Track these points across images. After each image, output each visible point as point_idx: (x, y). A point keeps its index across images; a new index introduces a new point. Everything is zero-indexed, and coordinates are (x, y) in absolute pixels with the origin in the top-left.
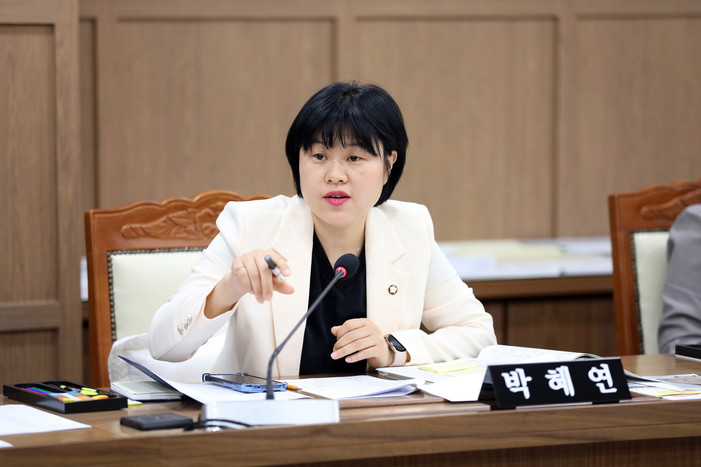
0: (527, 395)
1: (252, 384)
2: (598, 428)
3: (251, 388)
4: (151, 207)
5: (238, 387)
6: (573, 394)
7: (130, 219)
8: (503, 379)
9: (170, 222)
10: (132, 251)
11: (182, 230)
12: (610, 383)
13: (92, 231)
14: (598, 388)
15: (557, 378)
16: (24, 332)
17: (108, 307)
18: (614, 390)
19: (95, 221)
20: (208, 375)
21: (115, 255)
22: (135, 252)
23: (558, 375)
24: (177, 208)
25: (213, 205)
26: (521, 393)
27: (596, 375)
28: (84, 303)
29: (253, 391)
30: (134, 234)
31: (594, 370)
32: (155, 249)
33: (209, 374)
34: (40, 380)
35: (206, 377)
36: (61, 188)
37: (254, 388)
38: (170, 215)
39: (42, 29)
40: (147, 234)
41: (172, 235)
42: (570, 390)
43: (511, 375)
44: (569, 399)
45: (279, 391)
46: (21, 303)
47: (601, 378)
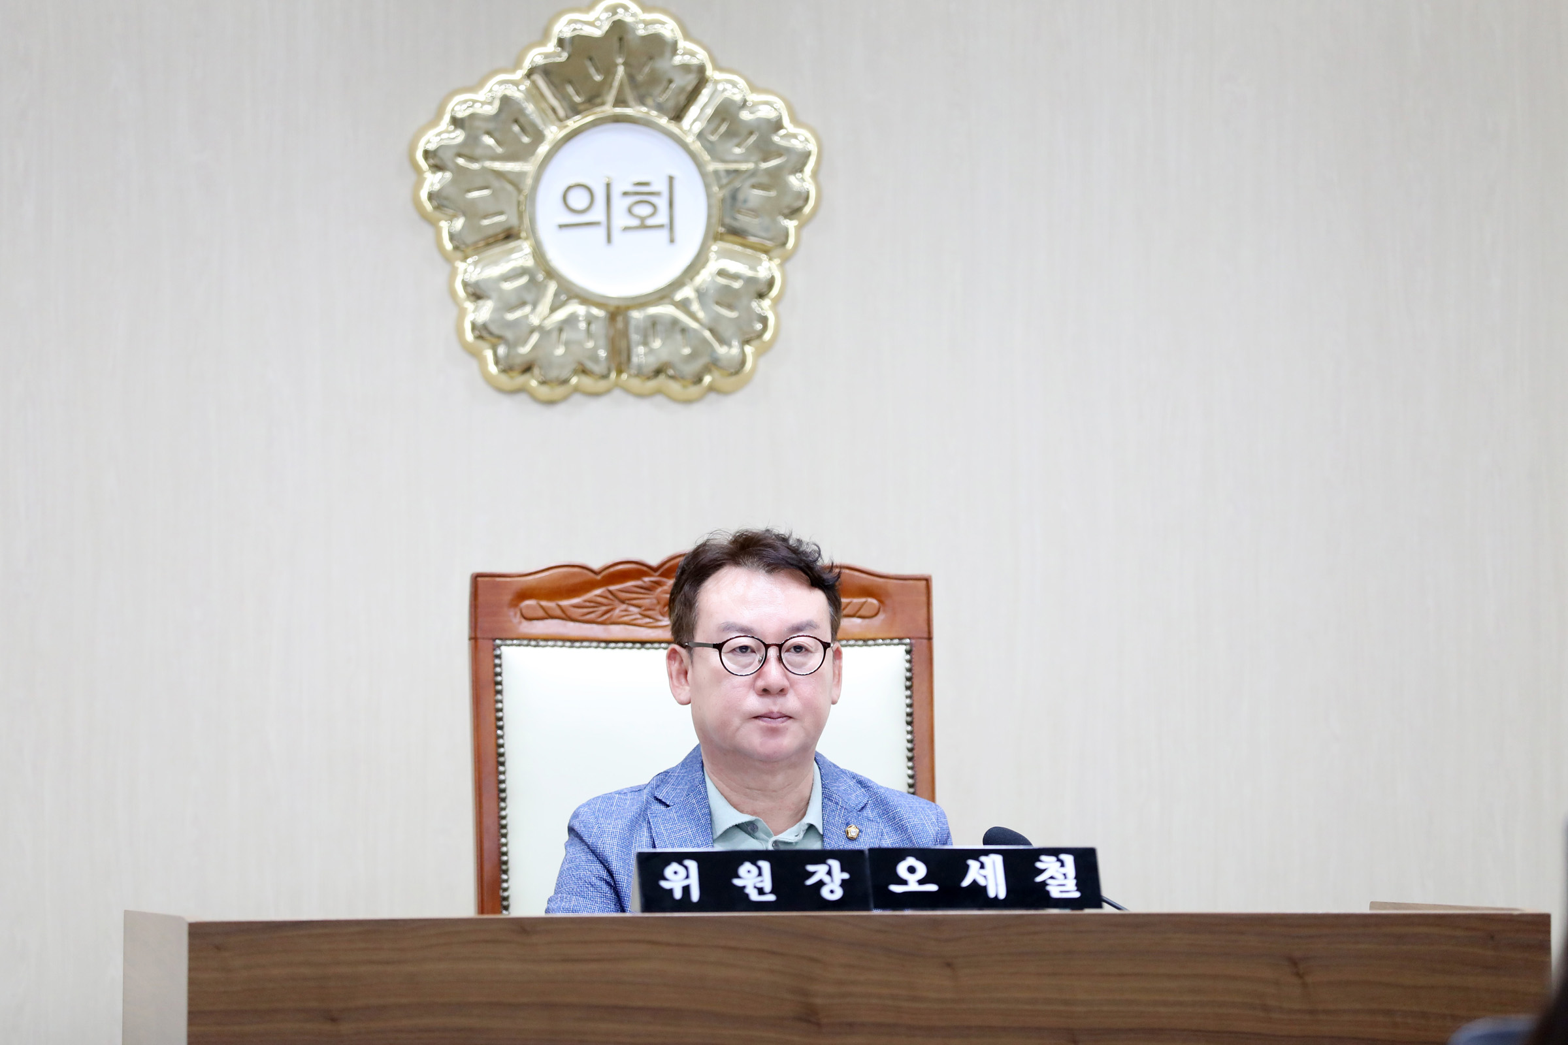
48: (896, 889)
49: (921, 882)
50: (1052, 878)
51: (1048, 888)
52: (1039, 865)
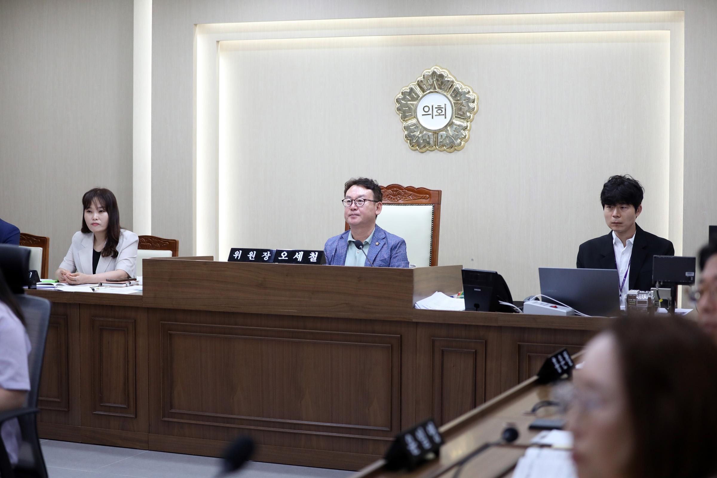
48: (280, 258)
49: (285, 257)
50: (312, 257)
51: (311, 259)
52: (311, 254)
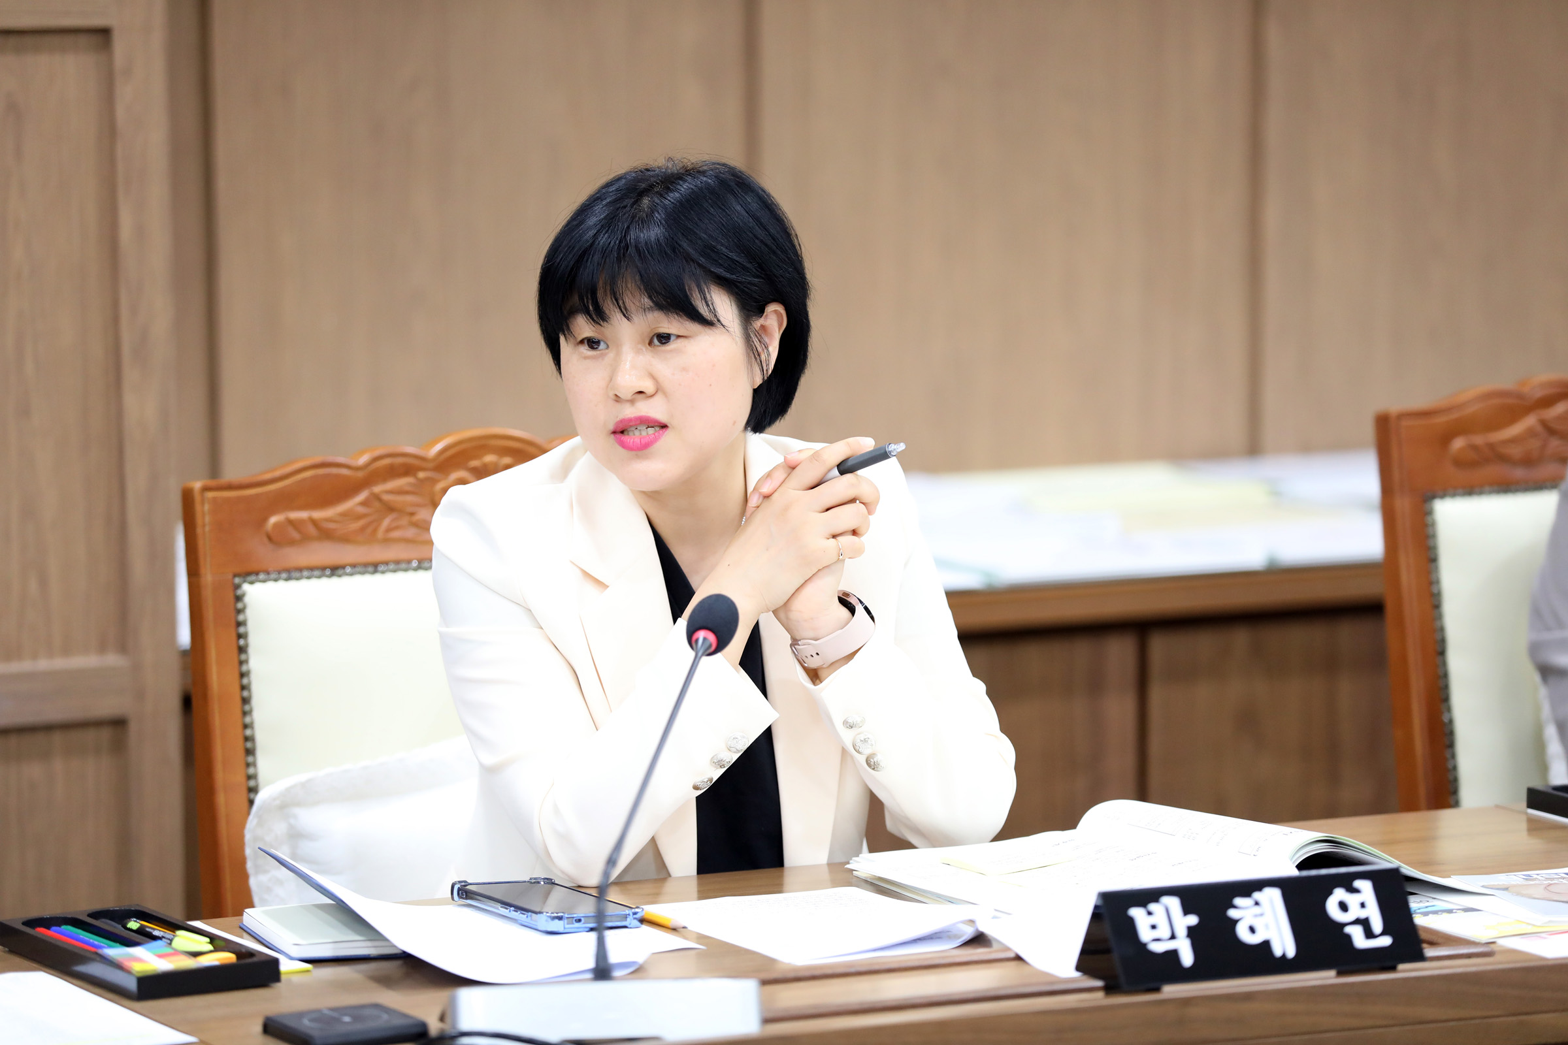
0: (1187, 958)
1: (562, 914)
2: (1349, 1029)
3: (561, 922)
4: (334, 471)
5: (531, 920)
6: (1291, 952)
7: (286, 500)
8: (1131, 922)
9: (377, 504)
10: (292, 573)
11: (404, 521)
12: (1377, 925)
13: (199, 531)
14: (1348, 938)
15: (1256, 916)
16: (48, 728)
17: (238, 701)
18: (1386, 941)
19: (207, 507)
20: (463, 884)
21: (252, 583)
22: (297, 574)
23: (1257, 910)
24: (393, 472)
25: (474, 463)
26: (1173, 955)
27: (1343, 907)
28: (184, 653)
29: (565, 928)
30: (295, 535)
31: (1339, 894)
32: (343, 567)
33: (465, 882)
34: (82, 906)
35: (459, 890)
36: (130, 400)
37: (568, 924)
38: (377, 489)
39: (83, 40)
40: (325, 534)
41: (380, 534)
42: (1284, 944)
43: (1150, 913)
44: (1283, 966)
45: (625, 927)
46: (43, 664)
47: (1354, 913)
